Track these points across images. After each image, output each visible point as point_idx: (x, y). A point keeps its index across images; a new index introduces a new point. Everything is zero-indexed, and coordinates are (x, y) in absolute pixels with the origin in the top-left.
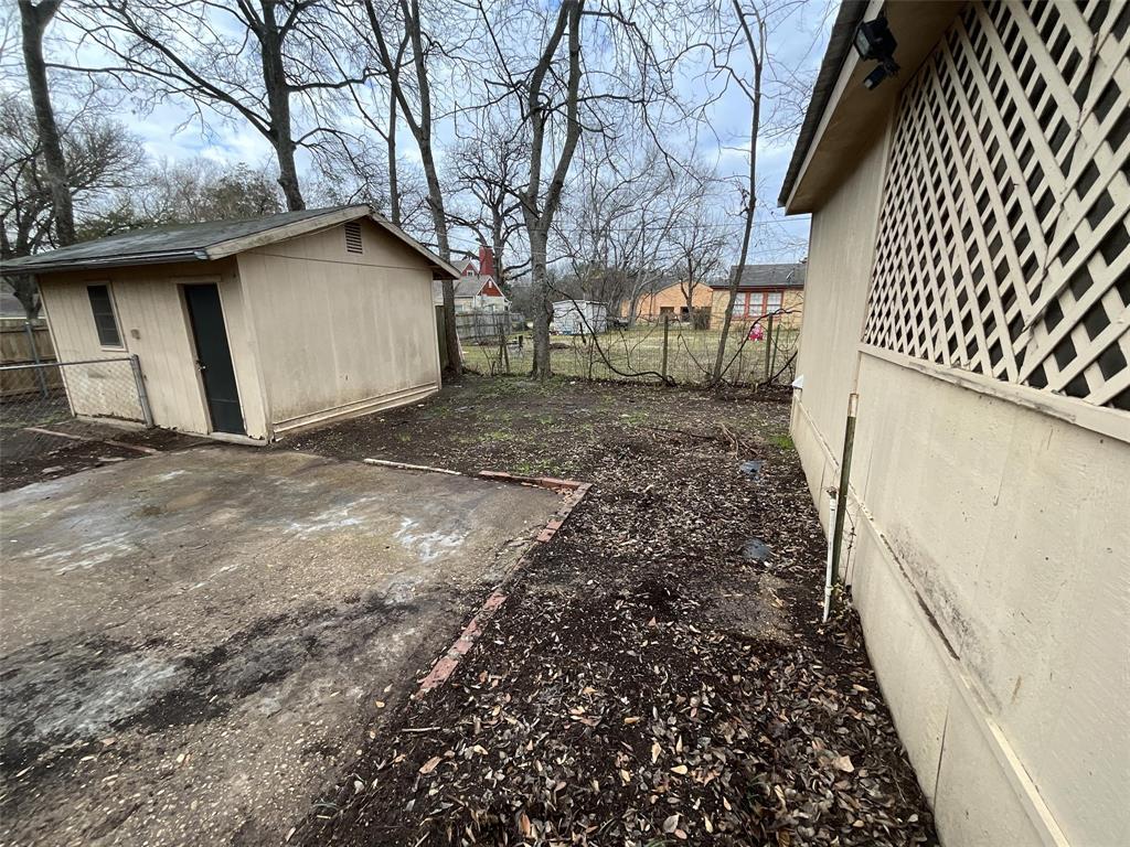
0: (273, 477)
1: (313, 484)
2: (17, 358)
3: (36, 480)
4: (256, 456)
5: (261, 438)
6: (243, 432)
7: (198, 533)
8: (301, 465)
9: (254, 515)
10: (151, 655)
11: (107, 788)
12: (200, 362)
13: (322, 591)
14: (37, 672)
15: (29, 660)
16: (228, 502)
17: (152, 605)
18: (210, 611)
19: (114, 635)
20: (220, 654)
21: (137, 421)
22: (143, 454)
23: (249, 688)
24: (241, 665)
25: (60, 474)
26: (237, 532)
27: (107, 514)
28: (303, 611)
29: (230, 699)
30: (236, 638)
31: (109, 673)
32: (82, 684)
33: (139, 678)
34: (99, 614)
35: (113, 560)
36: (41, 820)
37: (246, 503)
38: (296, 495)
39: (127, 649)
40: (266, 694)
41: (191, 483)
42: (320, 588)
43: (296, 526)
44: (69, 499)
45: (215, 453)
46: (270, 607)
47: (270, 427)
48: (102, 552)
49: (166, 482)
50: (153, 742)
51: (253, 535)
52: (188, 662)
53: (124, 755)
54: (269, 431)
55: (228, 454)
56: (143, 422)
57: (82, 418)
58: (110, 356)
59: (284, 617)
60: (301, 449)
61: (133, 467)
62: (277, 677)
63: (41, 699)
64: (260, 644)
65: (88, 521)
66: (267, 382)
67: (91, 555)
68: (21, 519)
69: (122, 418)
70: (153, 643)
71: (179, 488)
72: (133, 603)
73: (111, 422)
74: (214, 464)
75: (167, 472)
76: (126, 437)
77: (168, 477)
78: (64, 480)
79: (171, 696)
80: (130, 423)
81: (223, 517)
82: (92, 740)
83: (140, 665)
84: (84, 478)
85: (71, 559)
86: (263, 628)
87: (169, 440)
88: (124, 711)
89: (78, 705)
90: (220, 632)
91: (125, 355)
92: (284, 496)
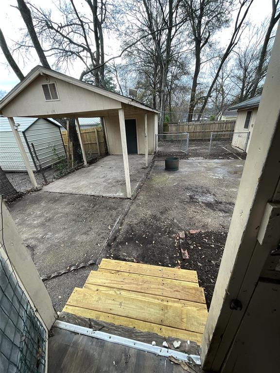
2: (229, 129)
3: (217, 159)
10: (212, 196)
11: (197, 208)
14: (199, 190)
17: (218, 189)
18: (225, 195)
19: (210, 190)
20: (221, 203)
22: (238, 159)
23: (220, 210)
24: (222, 206)
25: (221, 159)
27: (223, 169)
30: (225, 202)
31: (206, 195)
32: (202, 194)
33: (208, 198)
34: (210, 186)
36: (190, 206)
39: (210, 193)
40: (222, 213)
44: (219, 164)
50: (205, 207)
52: (216, 201)
57: (233, 146)
58: (245, 131)
62: (226, 212)
63: (198, 193)
64: (228, 206)
65: (219, 170)
68: (211, 165)
69: (240, 148)
70: (214, 195)
73: (238, 149)
77: (239, 166)
79: (211, 204)
82: (199, 202)
83: (210, 197)
84: (224, 161)
85: (214, 176)
88: (204, 201)
89: (200, 197)
90: (224, 199)
91: (247, 131)
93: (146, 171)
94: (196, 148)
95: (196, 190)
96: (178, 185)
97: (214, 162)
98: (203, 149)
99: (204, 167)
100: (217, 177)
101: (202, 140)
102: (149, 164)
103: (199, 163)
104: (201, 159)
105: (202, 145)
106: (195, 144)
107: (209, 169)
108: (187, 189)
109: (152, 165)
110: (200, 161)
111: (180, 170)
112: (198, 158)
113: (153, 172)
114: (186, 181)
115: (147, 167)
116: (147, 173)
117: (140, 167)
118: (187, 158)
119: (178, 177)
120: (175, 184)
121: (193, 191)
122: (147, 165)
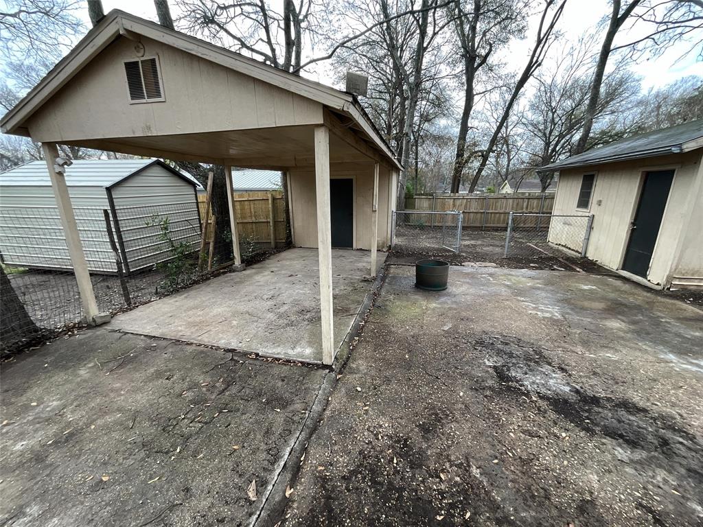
0: (659, 314)
1: (697, 334)
2: (534, 210)
3: (527, 268)
4: (649, 295)
5: (658, 284)
6: (645, 276)
7: (597, 326)
8: (688, 315)
9: (638, 333)
10: (559, 375)
11: (529, 417)
12: (633, 224)
13: (685, 415)
15: (513, 342)
16: (620, 317)
17: (566, 350)
18: (595, 374)
19: (546, 353)
20: (595, 401)
21: (577, 252)
22: (575, 270)
23: (610, 433)
24: (607, 416)
25: (537, 268)
26: (622, 338)
27: (552, 294)
28: (662, 417)
29: (597, 429)
30: (609, 399)
31: (540, 369)
32: (529, 366)
33: (551, 381)
34: (540, 340)
35: (551, 318)
36: (506, 407)
37: (634, 323)
38: (679, 335)
39: (550, 364)
40: (620, 446)
41: (599, 295)
42: (683, 412)
43: (671, 357)
44: (539, 281)
45: (619, 283)
46: (637, 398)
47: (670, 278)
48: (547, 312)
49: (585, 290)
50: (552, 415)
51: (634, 345)
52: (577, 392)
53: (539, 410)
54: (668, 281)
55: (627, 287)
56: (580, 253)
57: (550, 244)
58: (580, 214)
59: (644, 411)
60: (692, 303)
61: (569, 276)
62: (632, 444)
63: (514, 361)
64: (622, 413)
65: (544, 294)
66: (684, 247)
67: (542, 311)
68: (520, 283)
69: (570, 249)
70: (562, 370)
71: (591, 296)
72: (556, 344)
73: (565, 249)
74: (617, 290)
75: (587, 285)
76: (568, 259)
77: (586, 288)
78: (537, 271)
79: (566, 401)
80: (573, 252)
81: (615, 324)
82: (528, 392)
83: (554, 375)
84: (545, 273)
85: (535, 309)
86: (627, 405)
87: (591, 267)
88: (543, 391)
89: (526, 374)
90: (599, 389)
91: (587, 214)
92: (667, 331)
93: (373, 287)
94: (473, 242)
95: (507, 349)
96: (454, 330)
97: (523, 276)
98: (488, 246)
99: (508, 286)
100: (548, 315)
101: (480, 228)
102: (378, 272)
103: (491, 275)
104: (491, 268)
105: (484, 238)
106: (468, 235)
107: (519, 292)
108: (481, 343)
109: (384, 274)
110: (492, 270)
111: (451, 289)
112: (484, 264)
113: (388, 292)
114: (472, 320)
115: (374, 279)
116: (374, 294)
117: (358, 276)
118: (461, 262)
119: (450, 309)
120: (446, 328)
121: (499, 352)
122: (373, 274)
